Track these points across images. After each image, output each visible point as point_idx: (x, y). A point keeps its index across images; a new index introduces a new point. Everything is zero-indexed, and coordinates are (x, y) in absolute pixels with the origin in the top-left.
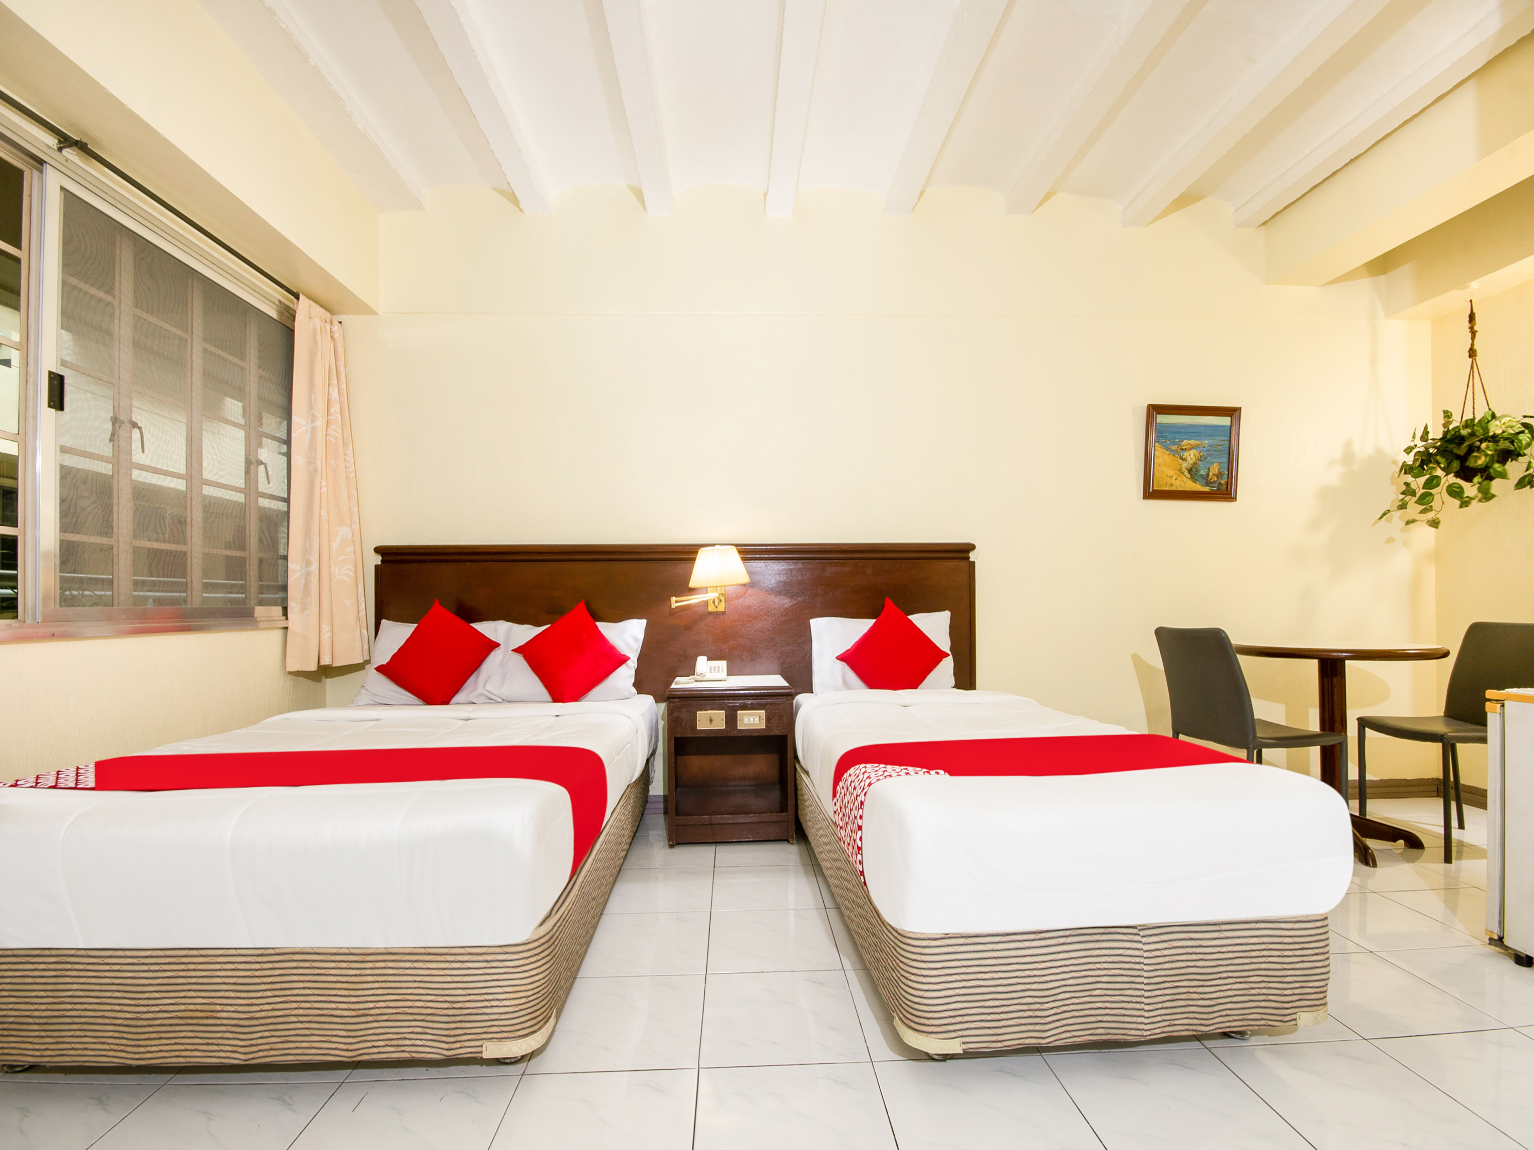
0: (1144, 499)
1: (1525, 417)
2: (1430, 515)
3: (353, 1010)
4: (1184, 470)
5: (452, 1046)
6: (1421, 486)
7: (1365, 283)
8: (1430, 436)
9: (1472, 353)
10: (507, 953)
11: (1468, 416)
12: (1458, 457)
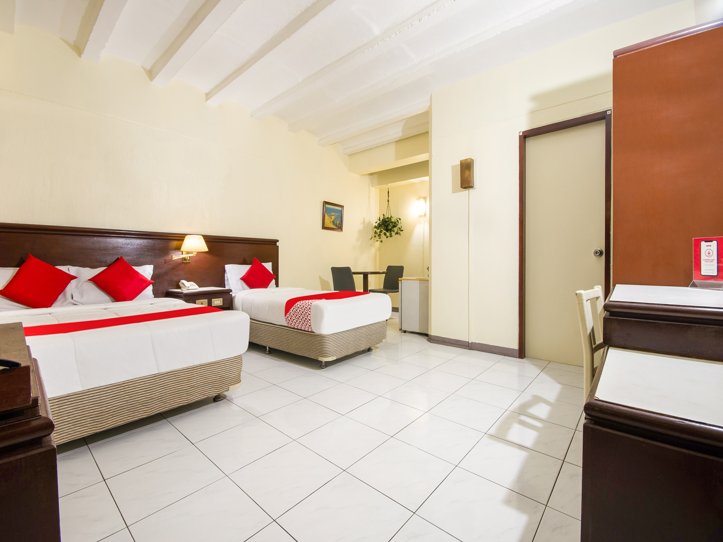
0: (322, 229)
1: (397, 218)
2: (380, 239)
3: (189, 386)
4: (331, 221)
5: (220, 390)
6: (379, 232)
7: (368, 176)
8: (381, 220)
9: (388, 201)
10: (236, 358)
11: (387, 216)
12: (386, 226)
